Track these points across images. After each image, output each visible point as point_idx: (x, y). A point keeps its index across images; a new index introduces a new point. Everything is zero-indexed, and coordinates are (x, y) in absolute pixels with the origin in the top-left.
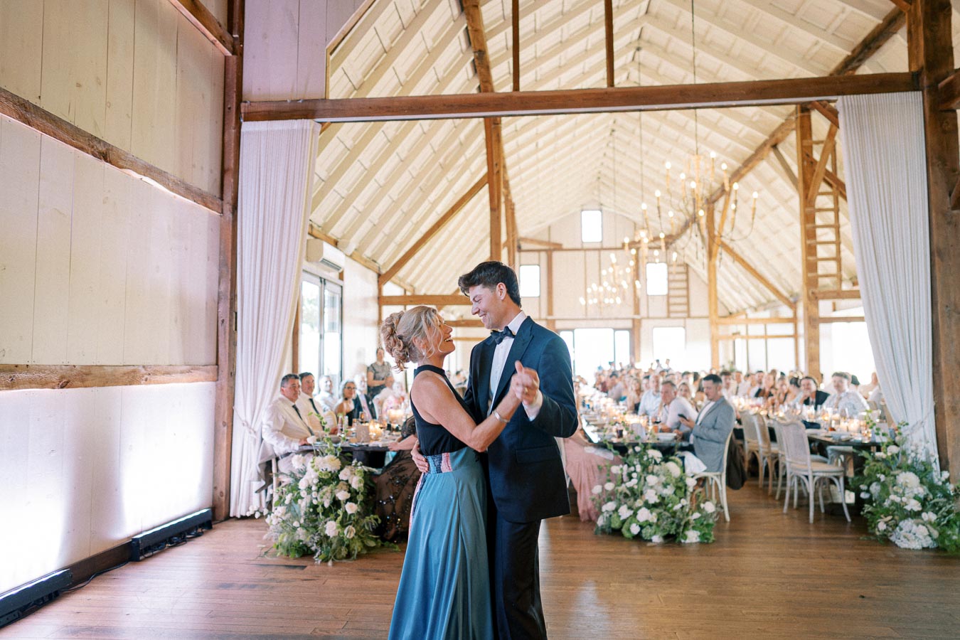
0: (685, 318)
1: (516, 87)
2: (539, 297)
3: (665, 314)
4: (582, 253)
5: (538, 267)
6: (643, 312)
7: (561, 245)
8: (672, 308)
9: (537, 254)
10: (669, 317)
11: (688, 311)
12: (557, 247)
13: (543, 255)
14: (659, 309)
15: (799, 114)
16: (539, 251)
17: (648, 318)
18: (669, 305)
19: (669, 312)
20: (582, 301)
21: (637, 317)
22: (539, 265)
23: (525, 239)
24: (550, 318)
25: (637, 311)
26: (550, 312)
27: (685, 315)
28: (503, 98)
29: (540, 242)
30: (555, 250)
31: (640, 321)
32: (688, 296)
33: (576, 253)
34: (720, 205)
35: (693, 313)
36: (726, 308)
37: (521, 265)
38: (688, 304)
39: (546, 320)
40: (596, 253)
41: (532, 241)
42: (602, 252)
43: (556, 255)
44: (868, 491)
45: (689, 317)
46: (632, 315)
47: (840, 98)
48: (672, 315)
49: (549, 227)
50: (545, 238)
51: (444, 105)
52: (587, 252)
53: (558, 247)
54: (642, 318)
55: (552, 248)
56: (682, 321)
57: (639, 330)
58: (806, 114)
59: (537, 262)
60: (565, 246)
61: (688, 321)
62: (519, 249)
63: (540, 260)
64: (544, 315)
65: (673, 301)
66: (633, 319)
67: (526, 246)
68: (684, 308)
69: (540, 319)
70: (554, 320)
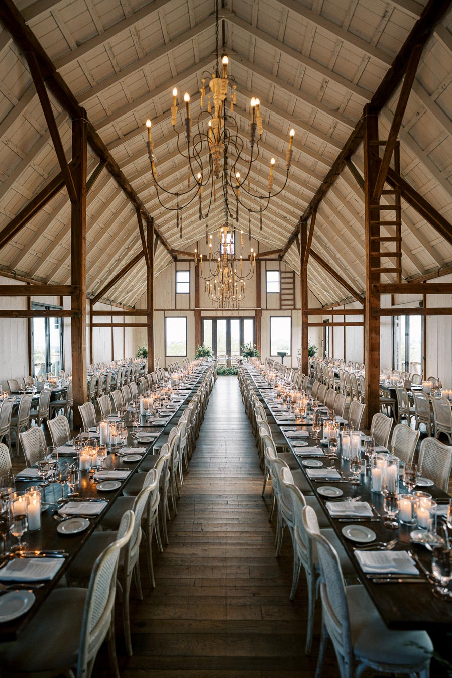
0: (292, 310)
2: (190, 293)
3: (278, 308)
5: (188, 273)
6: (263, 306)
7: (206, 256)
8: (284, 303)
9: (187, 263)
10: (281, 309)
11: (294, 305)
13: (193, 264)
14: (274, 303)
16: (189, 261)
17: (266, 309)
18: (281, 300)
19: (281, 305)
21: (259, 309)
22: (190, 271)
23: (179, 252)
24: (197, 309)
25: (259, 305)
26: (197, 305)
27: (292, 307)
29: (190, 254)
30: (201, 260)
31: (260, 311)
32: (294, 294)
34: (309, 221)
36: (320, 303)
37: (177, 271)
38: (294, 300)
39: (194, 310)
42: (235, 262)
43: (203, 265)
45: (295, 309)
46: (255, 307)
48: (283, 308)
49: (197, 243)
53: (204, 258)
54: (262, 310)
55: (199, 258)
56: (290, 312)
57: (260, 318)
59: (188, 269)
60: (208, 258)
61: (294, 312)
62: (175, 259)
63: (190, 267)
64: (193, 307)
65: (284, 297)
66: (256, 310)
67: (180, 257)
68: (291, 303)
69: (190, 310)
70: (201, 310)
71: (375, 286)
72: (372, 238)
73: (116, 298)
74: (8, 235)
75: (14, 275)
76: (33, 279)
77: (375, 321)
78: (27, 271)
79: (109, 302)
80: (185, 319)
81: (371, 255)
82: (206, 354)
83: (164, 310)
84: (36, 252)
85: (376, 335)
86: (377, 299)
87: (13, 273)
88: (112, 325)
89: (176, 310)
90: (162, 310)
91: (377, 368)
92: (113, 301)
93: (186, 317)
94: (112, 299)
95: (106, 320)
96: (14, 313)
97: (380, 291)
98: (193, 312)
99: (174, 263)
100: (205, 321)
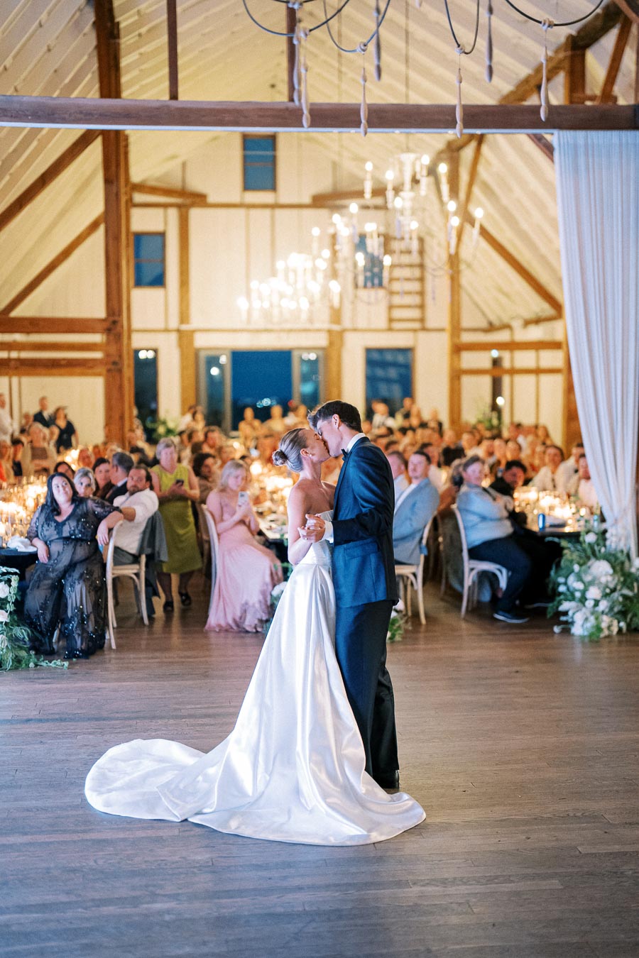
0: (415, 331)
1: (174, 96)
2: (166, 289)
3: (382, 322)
4: (241, 212)
6: (347, 323)
7: (204, 196)
8: (397, 314)
9: (160, 211)
10: (390, 329)
11: (422, 320)
12: (197, 199)
13: (173, 214)
15: (569, 53)
16: (165, 206)
17: (355, 330)
18: (391, 307)
19: (391, 320)
20: (242, 303)
21: (336, 328)
22: (165, 232)
23: (140, 188)
24: (184, 327)
25: (337, 319)
27: (417, 325)
28: (158, 108)
29: (168, 192)
30: (193, 205)
31: (341, 333)
32: (422, 293)
34: (468, 153)
35: (430, 324)
36: (484, 314)
38: (422, 307)
39: (178, 331)
40: (267, 212)
41: (153, 190)
42: (278, 212)
43: (195, 214)
44: (565, 584)
45: (424, 329)
46: (326, 326)
47: (556, 132)
48: (396, 325)
49: (184, 165)
50: (176, 183)
51: (81, 113)
52: (253, 212)
53: (200, 200)
54: (344, 331)
55: (188, 200)
56: (411, 335)
57: (340, 352)
58: (579, 52)
60: (211, 200)
61: (422, 335)
63: (166, 223)
64: (174, 323)
65: (397, 300)
66: (330, 332)
67: (139, 197)
68: (415, 313)
69: (167, 330)
70: (194, 331)
93: (157, 349)
98: (173, 337)
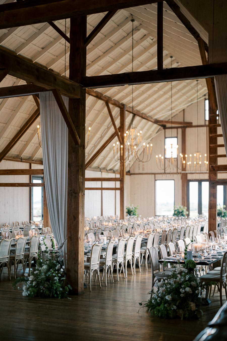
2: (177, 158)
4: (205, 128)
5: (176, 139)
7: (192, 123)
9: (176, 130)
12: (188, 125)
13: (180, 130)
16: (177, 128)
22: (177, 137)
24: (184, 172)
26: (184, 169)
29: (177, 123)
30: (187, 127)
33: (201, 128)
37: (165, 138)
39: (181, 173)
43: (188, 130)
53: (190, 125)
55: (185, 125)
59: (176, 136)
60: (194, 124)
62: (164, 127)
63: (177, 134)
64: (180, 171)
67: (168, 125)
69: (177, 173)
70: (187, 174)
71: (212, 167)
72: (211, 135)
73: (107, 165)
74: (14, 142)
75: (21, 160)
76: (33, 161)
77: (213, 189)
78: (30, 155)
79: (99, 170)
80: (173, 181)
81: (210, 146)
82: (180, 213)
83: (155, 174)
84: (34, 144)
85: (214, 198)
86: (214, 175)
87: (20, 159)
88: (102, 189)
89: (165, 173)
90: (153, 174)
91: (215, 220)
92: (104, 168)
93: (174, 180)
94: (102, 166)
95: (98, 184)
96: (16, 185)
97: (216, 169)
98: (179, 176)
99: (163, 130)
100: (191, 183)
